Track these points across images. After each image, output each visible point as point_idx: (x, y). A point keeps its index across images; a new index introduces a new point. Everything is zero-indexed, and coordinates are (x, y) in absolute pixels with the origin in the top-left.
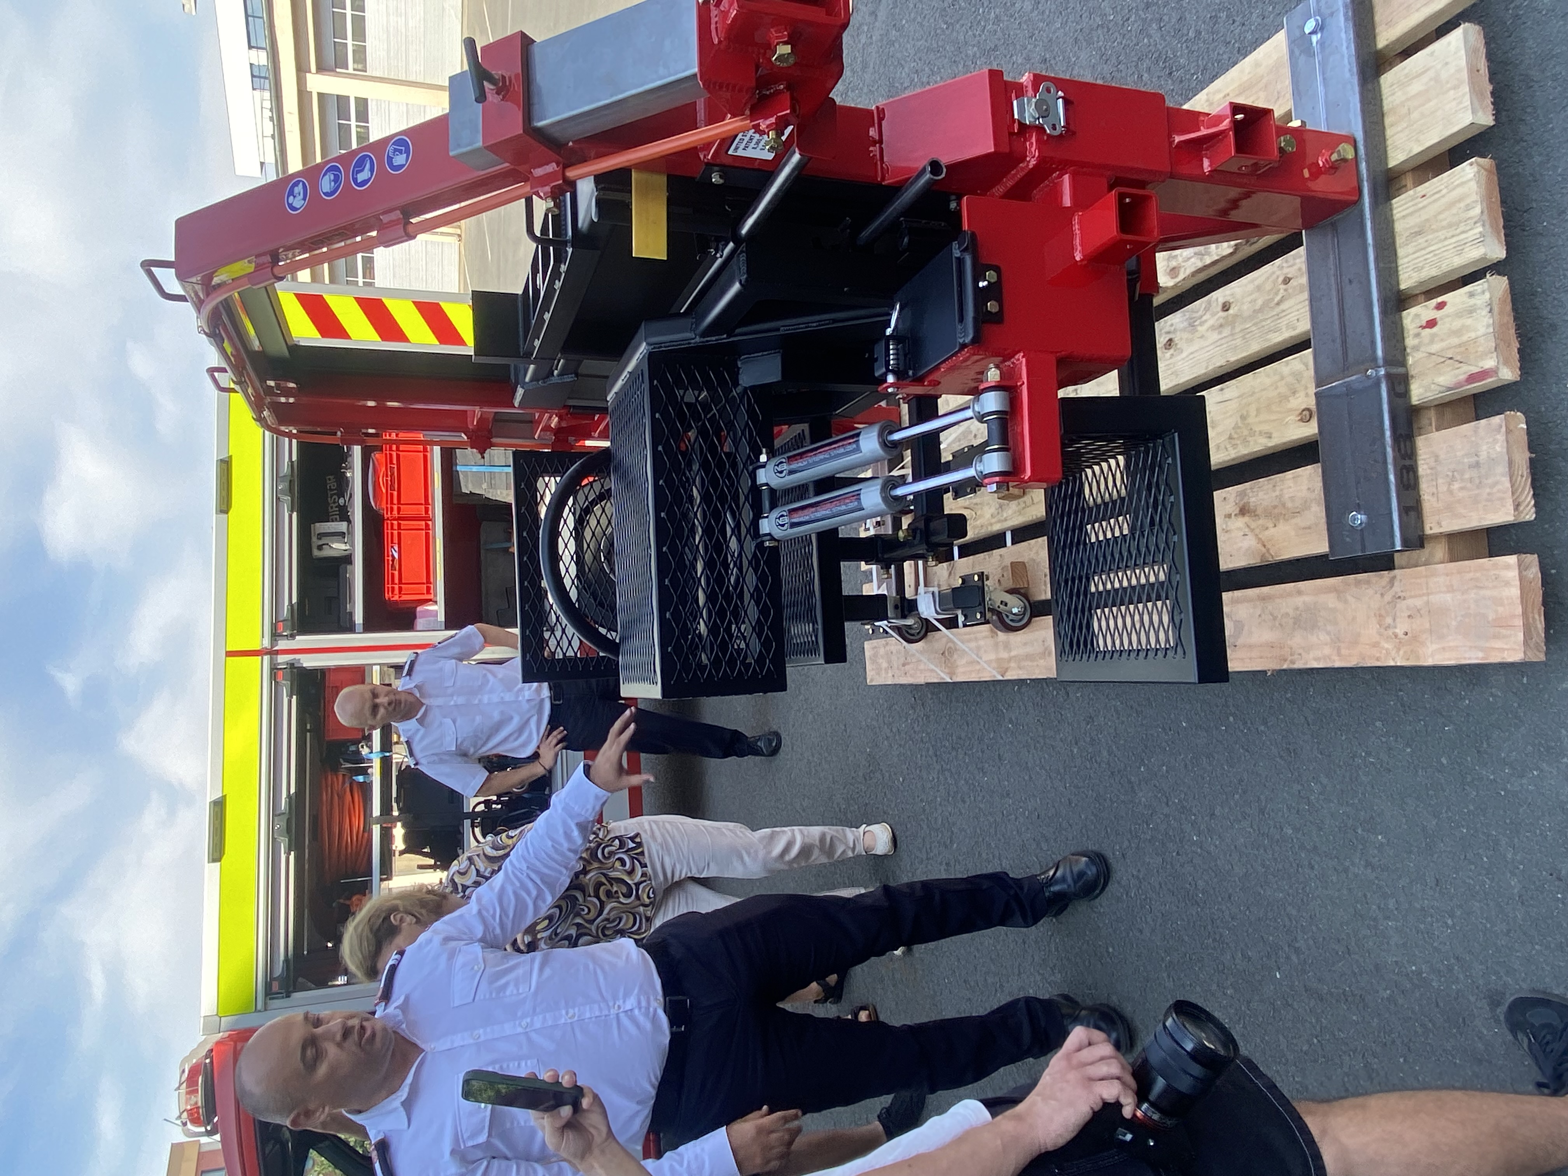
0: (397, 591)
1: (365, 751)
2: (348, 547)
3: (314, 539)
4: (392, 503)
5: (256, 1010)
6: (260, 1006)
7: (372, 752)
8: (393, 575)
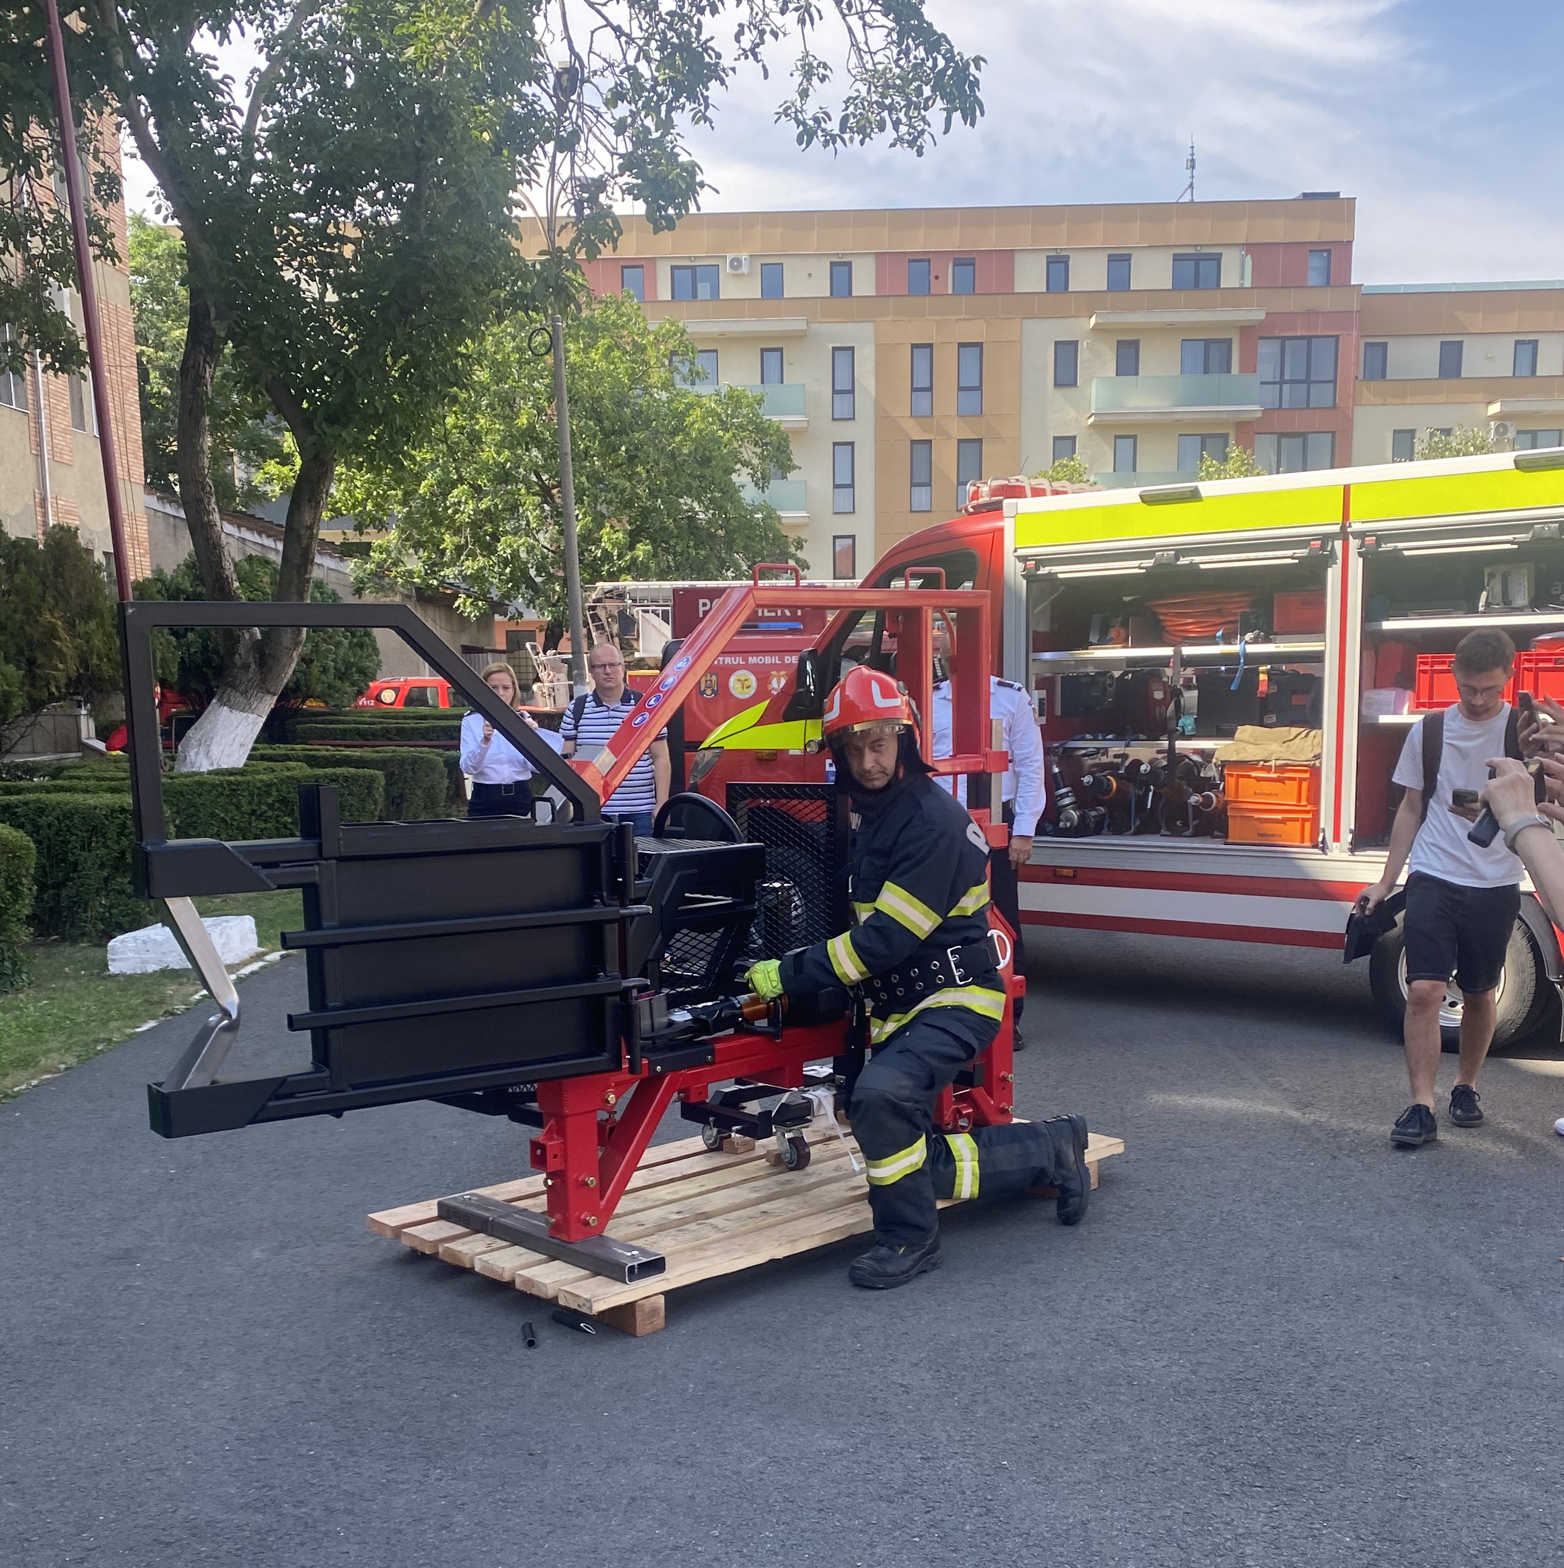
0: (1423, 667)
1: (1249, 636)
2: (1481, 609)
3: (1503, 568)
4: (1538, 661)
5: (1015, 550)
6: (1021, 552)
7: (1247, 643)
8: (1444, 663)
